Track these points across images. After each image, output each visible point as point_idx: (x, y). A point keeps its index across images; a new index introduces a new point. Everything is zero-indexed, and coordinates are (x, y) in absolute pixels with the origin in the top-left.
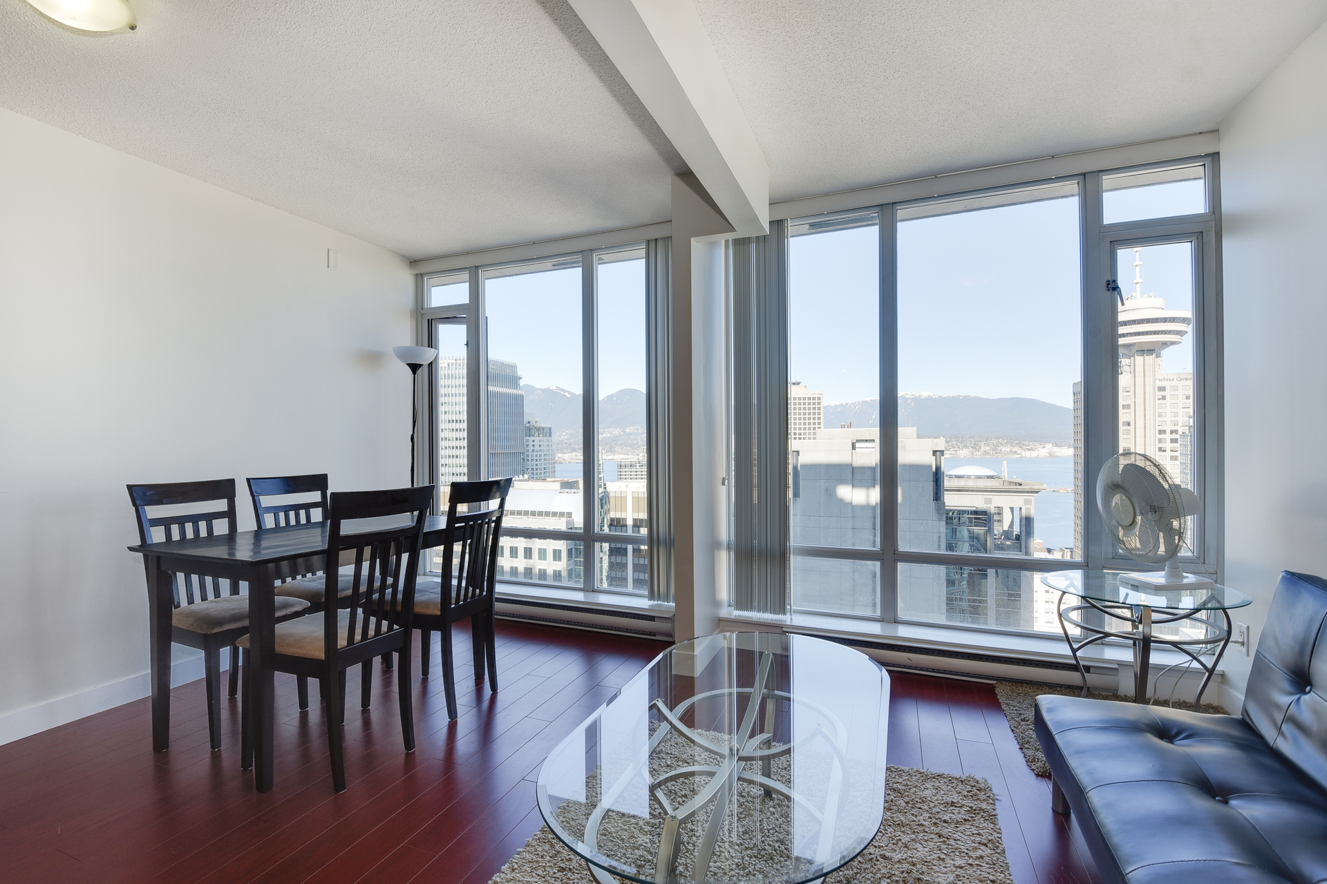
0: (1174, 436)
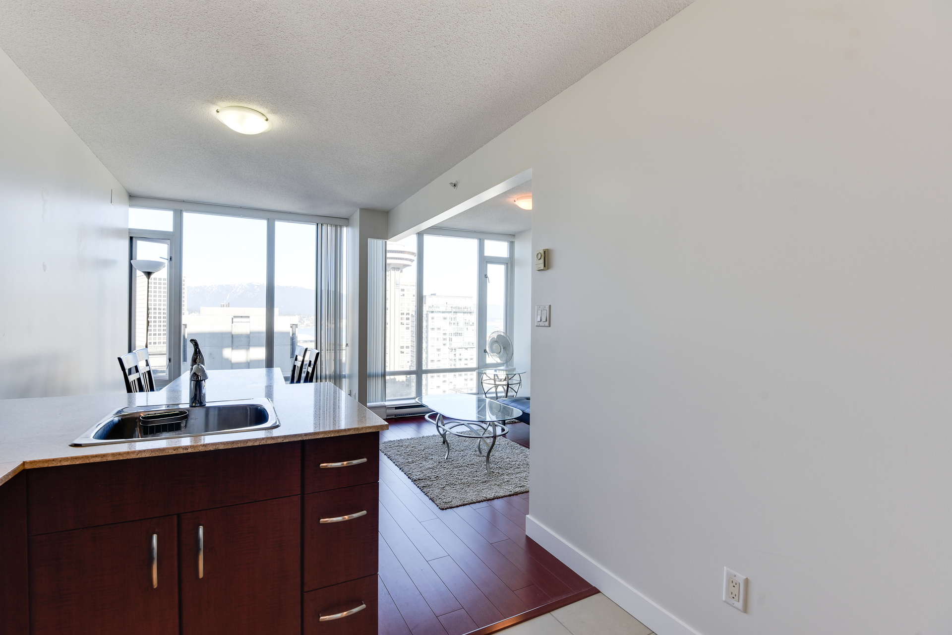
0: (408, 316)
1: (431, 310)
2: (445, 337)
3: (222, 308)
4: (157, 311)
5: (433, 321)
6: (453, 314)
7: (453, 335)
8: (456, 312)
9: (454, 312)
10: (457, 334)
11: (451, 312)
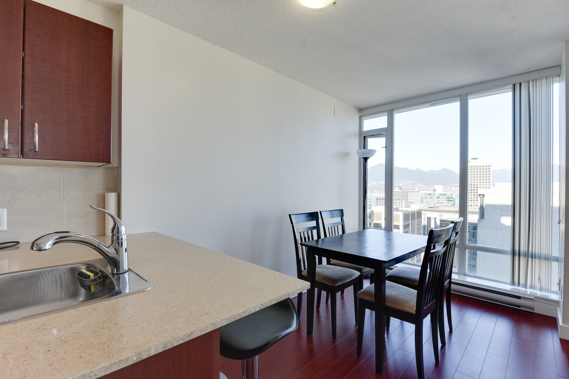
4: (473, 186)
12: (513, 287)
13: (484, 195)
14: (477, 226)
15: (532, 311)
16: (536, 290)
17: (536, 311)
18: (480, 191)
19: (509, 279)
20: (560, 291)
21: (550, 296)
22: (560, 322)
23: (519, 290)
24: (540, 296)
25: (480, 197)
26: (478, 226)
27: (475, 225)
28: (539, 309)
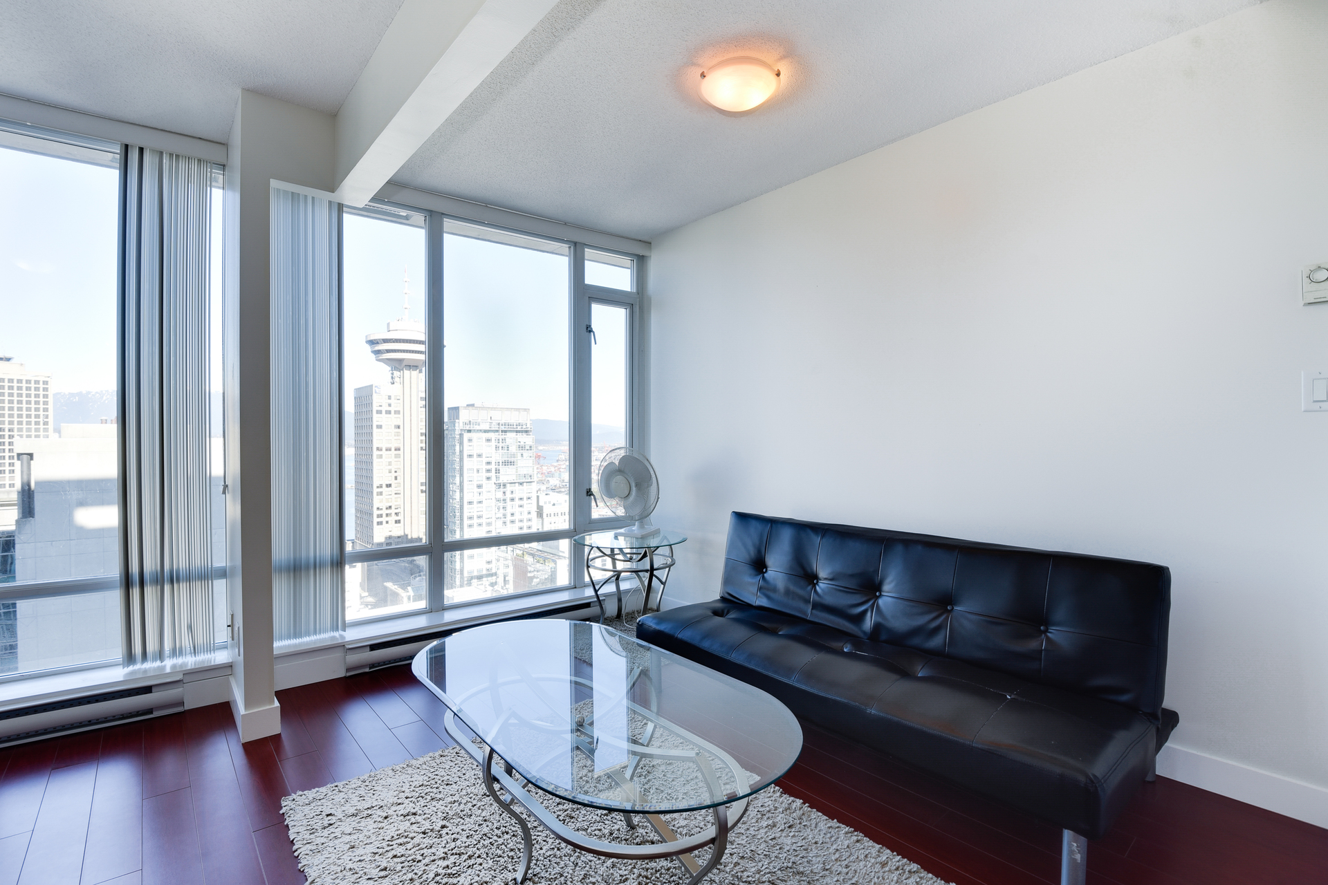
1: (468, 428)
2: (489, 467)
3: (104, 425)
5: (470, 444)
6: (501, 433)
7: (501, 464)
8: (505, 432)
9: (502, 431)
10: (506, 463)
11: (497, 431)
12: (131, 668)
13: (31, 456)
14: (14, 540)
15: (180, 709)
16: (184, 656)
17: (188, 706)
18: (21, 446)
19: (118, 653)
20: (233, 639)
21: (213, 658)
22: (241, 709)
23: (146, 670)
24: (193, 667)
25: (19, 462)
26: (16, 538)
27: (7, 537)
28: (195, 699)
